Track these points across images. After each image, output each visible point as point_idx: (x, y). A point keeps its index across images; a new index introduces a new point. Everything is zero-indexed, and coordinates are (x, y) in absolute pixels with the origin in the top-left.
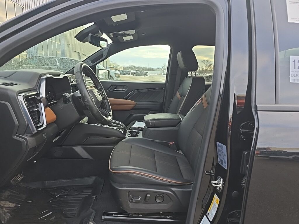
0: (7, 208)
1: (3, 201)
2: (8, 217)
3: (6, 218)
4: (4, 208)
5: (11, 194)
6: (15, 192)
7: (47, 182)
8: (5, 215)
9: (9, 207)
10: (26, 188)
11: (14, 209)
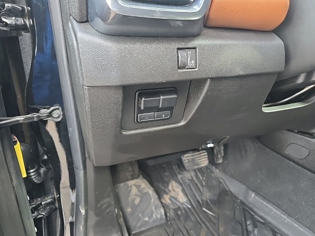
0: (173, 197)
1: (176, 182)
2: (159, 216)
3: (154, 216)
4: (168, 196)
5: (194, 178)
6: (201, 178)
7: (253, 195)
8: (156, 209)
9: (176, 199)
10: (220, 181)
11: (179, 207)
